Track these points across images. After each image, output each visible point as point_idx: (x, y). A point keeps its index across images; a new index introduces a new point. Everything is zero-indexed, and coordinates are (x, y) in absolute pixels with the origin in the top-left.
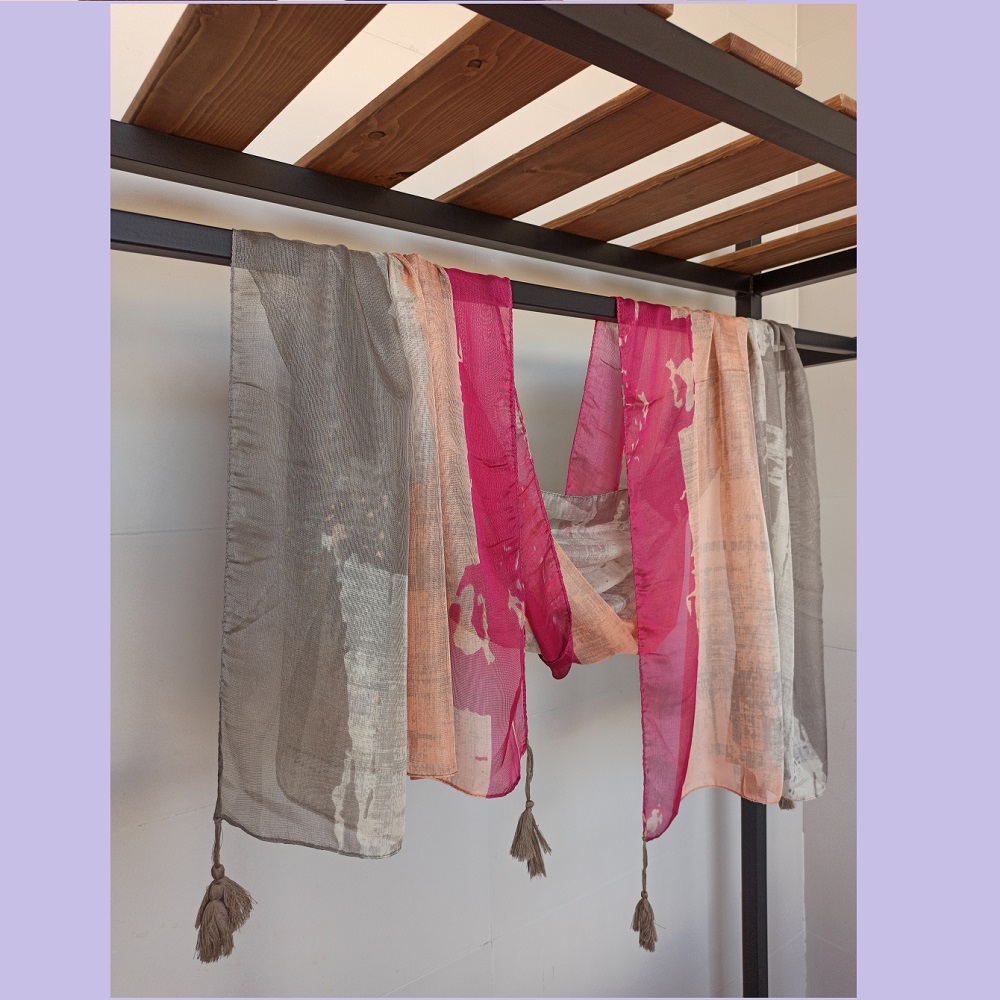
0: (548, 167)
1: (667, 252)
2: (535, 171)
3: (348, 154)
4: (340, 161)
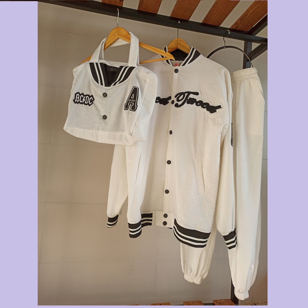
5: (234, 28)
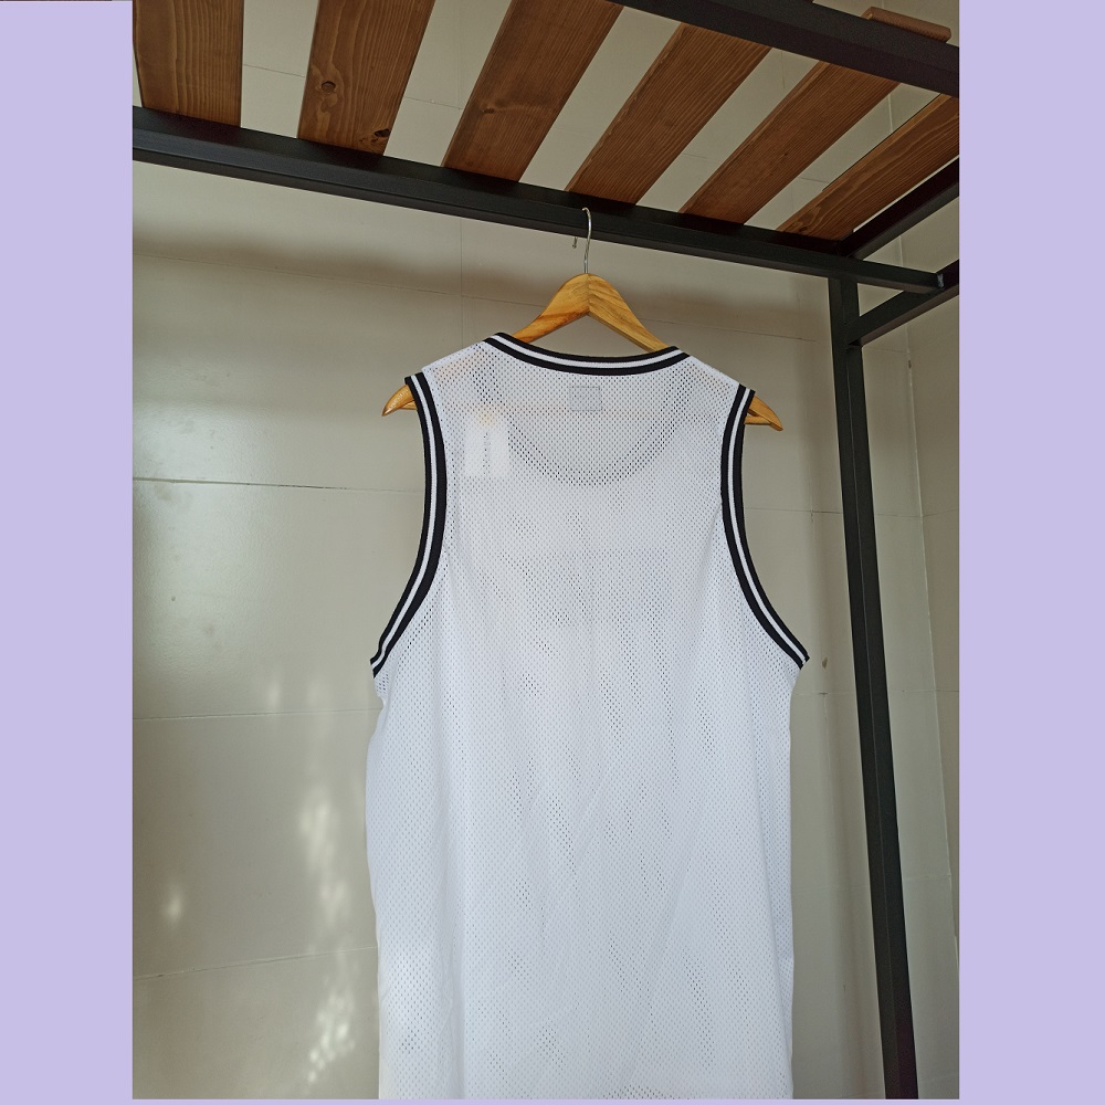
0: (500, 103)
1: (713, 213)
2: (492, 111)
3: (320, 115)
4: (319, 124)
5: (791, 231)
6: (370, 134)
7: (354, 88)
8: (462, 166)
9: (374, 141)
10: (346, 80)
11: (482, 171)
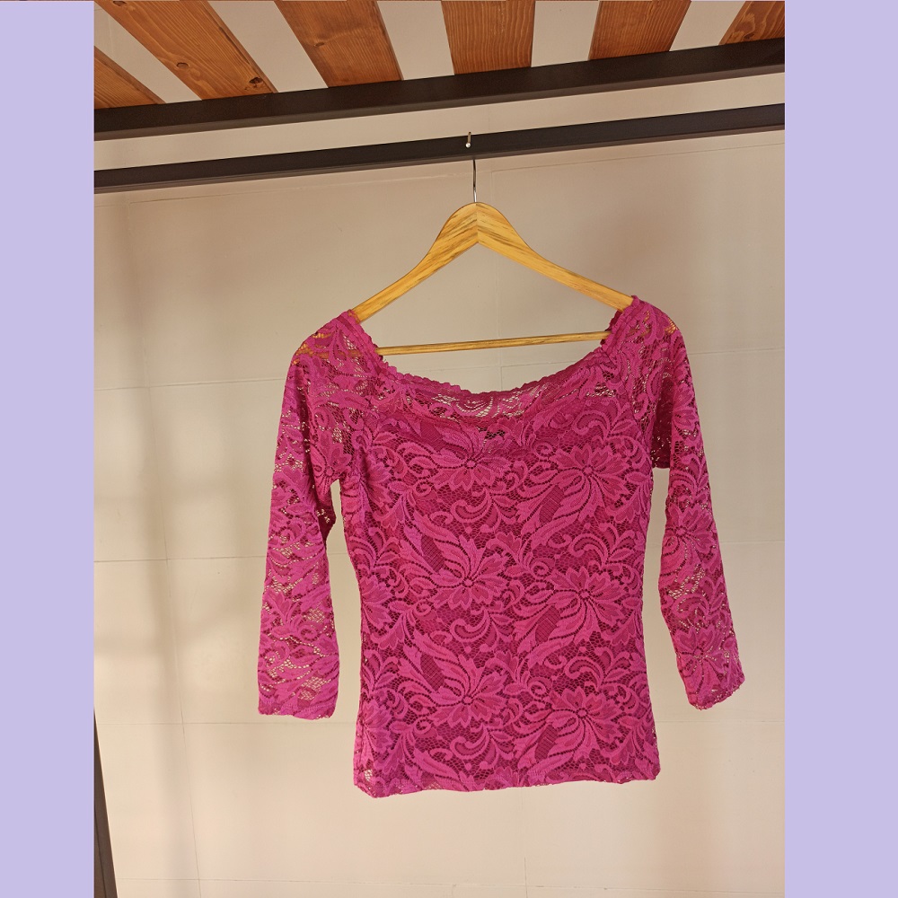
0: (322, 37)
1: (621, 52)
3: (200, 83)
4: (205, 88)
5: (736, 41)
6: (248, 84)
7: (201, 61)
8: (340, 83)
9: (255, 87)
10: (190, 58)
11: (361, 81)
